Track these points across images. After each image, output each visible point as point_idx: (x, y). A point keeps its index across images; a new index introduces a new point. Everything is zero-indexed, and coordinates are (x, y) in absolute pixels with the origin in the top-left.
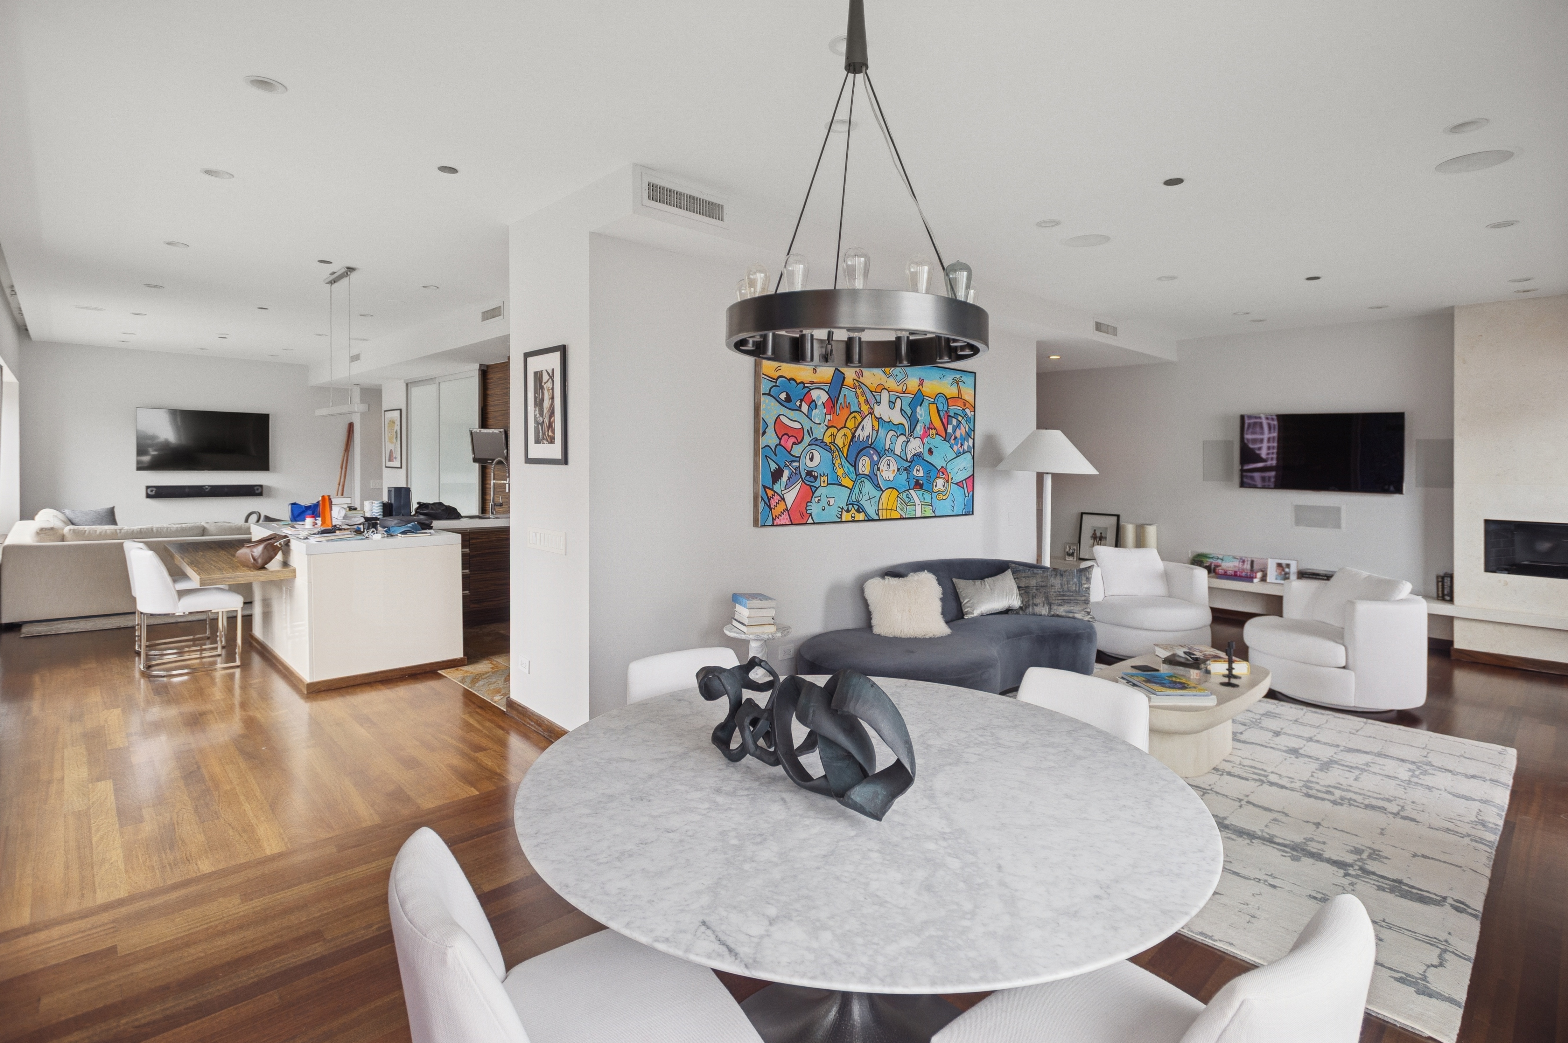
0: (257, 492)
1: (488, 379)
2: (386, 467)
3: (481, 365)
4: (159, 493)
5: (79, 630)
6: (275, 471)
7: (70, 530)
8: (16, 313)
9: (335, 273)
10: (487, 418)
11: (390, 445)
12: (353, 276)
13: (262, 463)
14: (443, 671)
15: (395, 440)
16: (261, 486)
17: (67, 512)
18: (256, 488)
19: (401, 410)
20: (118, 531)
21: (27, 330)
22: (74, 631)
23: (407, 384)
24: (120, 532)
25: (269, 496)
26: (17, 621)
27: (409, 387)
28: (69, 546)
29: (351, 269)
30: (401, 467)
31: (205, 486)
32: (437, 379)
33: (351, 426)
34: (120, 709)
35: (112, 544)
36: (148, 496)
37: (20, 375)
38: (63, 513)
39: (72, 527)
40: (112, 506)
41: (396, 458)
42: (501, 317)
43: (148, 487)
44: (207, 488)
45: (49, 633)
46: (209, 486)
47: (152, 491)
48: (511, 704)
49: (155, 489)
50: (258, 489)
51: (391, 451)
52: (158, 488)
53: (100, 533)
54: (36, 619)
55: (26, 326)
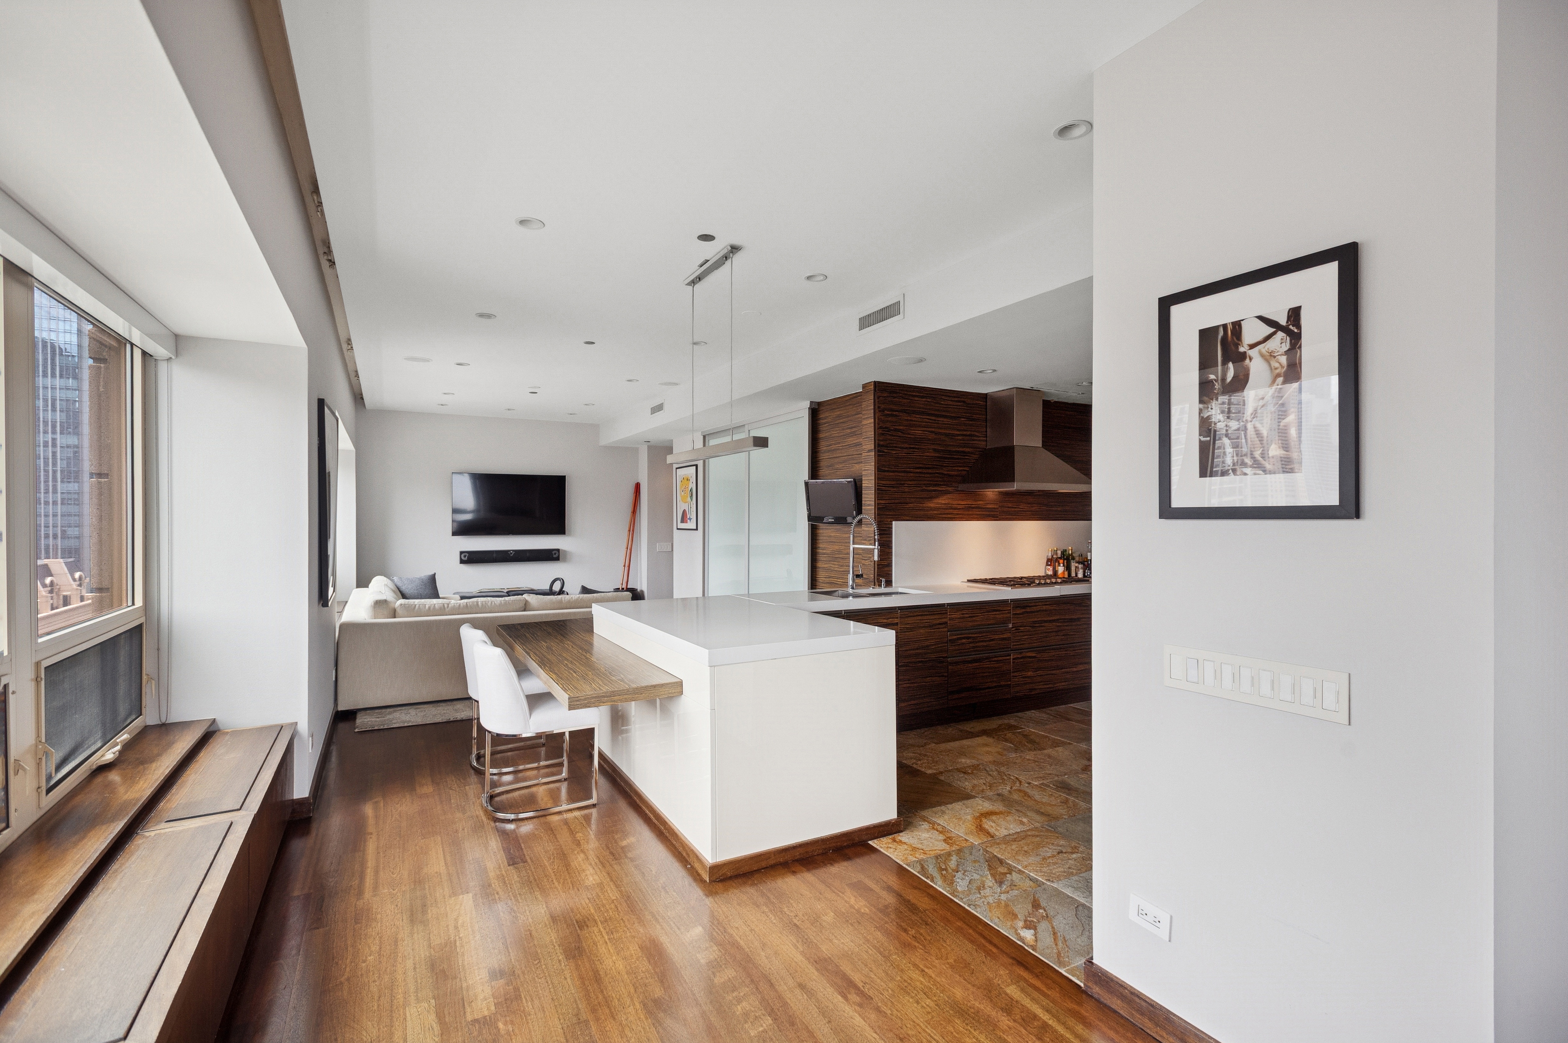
0: (554, 556)
1: (819, 419)
2: (678, 529)
3: (811, 402)
4: (471, 558)
5: (410, 724)
6: (570, 535)
7: (401, 605)
8: (352, 375)
9: (707, 261)
10: (819, 467)
11: (682, 504)
12: (737, 258)
13: (558, 526)
14: (875, 841)
15: (689, 499)
16: (558, 550)
17: (395, 579)
18: (553, 552)
19: (697, 466)
20: (446, 606)
21: (362, 398)
22: (406, 725)
23: (704, 437)
24: (448, 607)
25: (565, 560)
26: (352, 708)
27: (707, 441)
28: (400, 623)
29: (734, 249)
30: (697, 529)
31: (510, 551)
32: (746, 426)
33: (638, 487)
34: (471, 895)
35: (440, 621)
36: (462, 562)
37: (357, 441)
38: (392, 581)
39: (402, 601)
40: (433, 573)
41: (690, 519)
42: (900, 316)
43: (461, 553)
44: (511, 553)
45: (382, 727)
46: (513, 551)
47: (465, 556)
48: (1093, 972)
49: (467, 555)
50: (555, 554)
51: (684, 512)
52: (470, 553)
53: (429, 608)
54: (370, 706)
55: (362, 394)
